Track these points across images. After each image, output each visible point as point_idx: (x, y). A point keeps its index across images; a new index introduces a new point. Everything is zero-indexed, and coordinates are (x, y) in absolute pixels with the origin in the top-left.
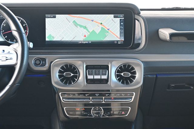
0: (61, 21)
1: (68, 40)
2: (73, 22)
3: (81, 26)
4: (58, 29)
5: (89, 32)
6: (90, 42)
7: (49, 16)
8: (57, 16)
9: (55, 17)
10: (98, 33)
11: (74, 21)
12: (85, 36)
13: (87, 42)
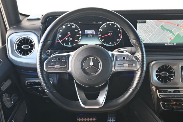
0: (150, 26)
1: (156, 42)
2: (161, 27)
3: (168, 30)
4: (148, 33)
5: (175, 35)
6: (175, 44)
7: (140, 21)
8: (147, 21)
9: (145, 22)
10: (182, 36)
11: (162, 25)
12: (171, 39)
13: (173, 44)
